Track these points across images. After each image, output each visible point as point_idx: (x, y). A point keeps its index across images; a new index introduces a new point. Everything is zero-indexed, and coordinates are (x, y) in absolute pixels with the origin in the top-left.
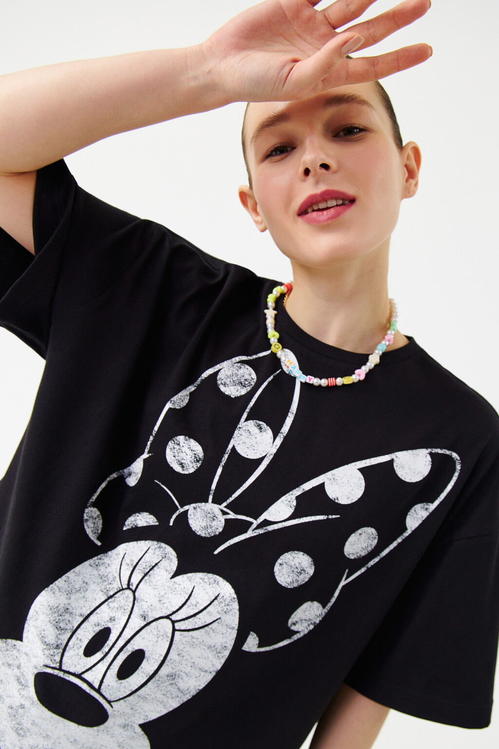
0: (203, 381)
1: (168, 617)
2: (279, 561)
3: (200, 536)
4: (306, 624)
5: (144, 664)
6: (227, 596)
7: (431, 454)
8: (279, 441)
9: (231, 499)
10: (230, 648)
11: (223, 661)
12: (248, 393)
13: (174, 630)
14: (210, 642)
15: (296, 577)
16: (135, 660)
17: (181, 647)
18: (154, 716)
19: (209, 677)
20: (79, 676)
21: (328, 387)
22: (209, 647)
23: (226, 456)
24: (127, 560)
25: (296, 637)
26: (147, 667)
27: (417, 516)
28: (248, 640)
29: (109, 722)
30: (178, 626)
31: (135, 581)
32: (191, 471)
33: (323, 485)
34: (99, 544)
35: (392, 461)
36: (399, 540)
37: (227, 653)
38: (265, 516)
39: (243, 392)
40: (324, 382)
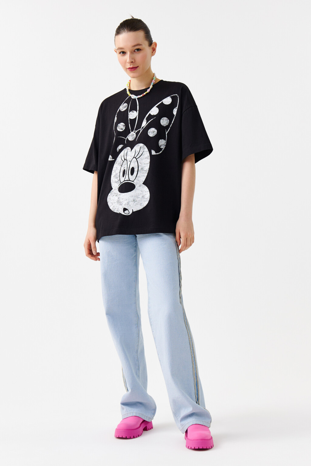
0: (118, 113)
1: (134, 158)
2: (148, 132)
3: (133, 141)
4: (163, 146)
5: (135, 170)
6: (142, 146)
7: (170, 97)
8: (138, 112)
9: (135, 129)
10: (149, 155)
11: (149, 159)
12: (127, 108)
13: (136, 159)
14: (145, 157)
15: (153, 134)
16: (133, 170)
17: (140, 162)
18: (144, 180)
19: (149, 164)
20: (124, 181)
21: (143, 96)
22: (145, 158)
23: (129, 121)
24: (122, 156)
25: (163, 150)
26: (136, 170)
27: (175, 112)
28: (152, 152)
29: (136, 187)
30: (136, 158)
31: (125, 158)
32: (124, 129)
33: (150, 114)
34: (114, 160)
35: (162, 102)
36: (174, 118)
37: (149, 157)
38: (142, 126)
39: (126, 108)
40: (141, 96)
